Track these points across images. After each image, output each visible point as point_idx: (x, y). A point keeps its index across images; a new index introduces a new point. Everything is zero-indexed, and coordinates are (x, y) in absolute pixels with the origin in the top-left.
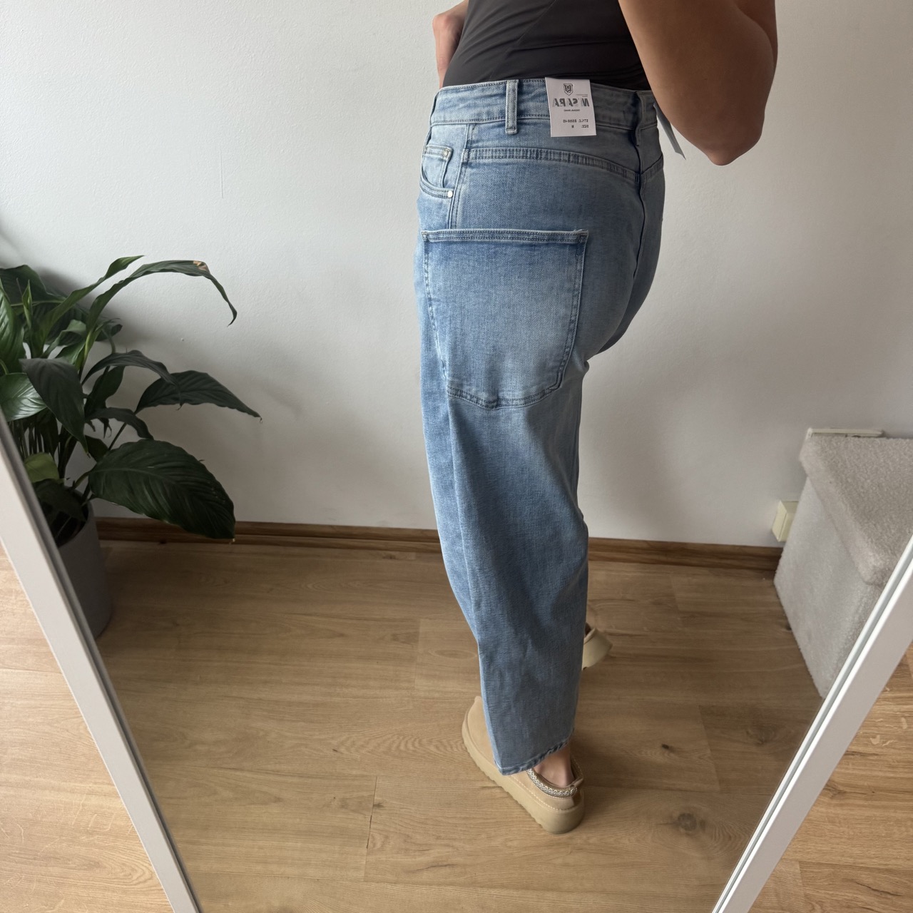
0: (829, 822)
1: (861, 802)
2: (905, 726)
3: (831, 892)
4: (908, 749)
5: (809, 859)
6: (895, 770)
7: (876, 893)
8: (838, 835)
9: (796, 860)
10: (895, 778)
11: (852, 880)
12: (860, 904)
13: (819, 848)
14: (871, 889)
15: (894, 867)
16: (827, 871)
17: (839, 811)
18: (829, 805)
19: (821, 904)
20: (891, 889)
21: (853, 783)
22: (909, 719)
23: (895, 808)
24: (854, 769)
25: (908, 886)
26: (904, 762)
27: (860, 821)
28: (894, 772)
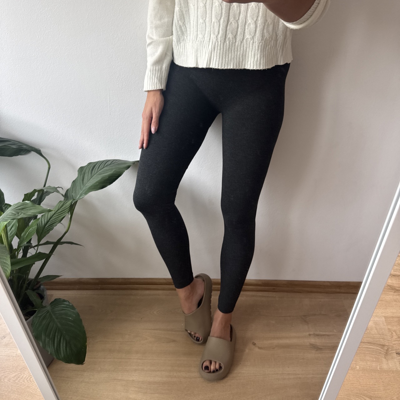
0: (395, 301)
5: (388, 315)
8: (399, 306)
9: (383, 316)
13: (392, 311)
16: (396, 319)
17: (398, 297)
18: (394, 295)
19: (395, 331)
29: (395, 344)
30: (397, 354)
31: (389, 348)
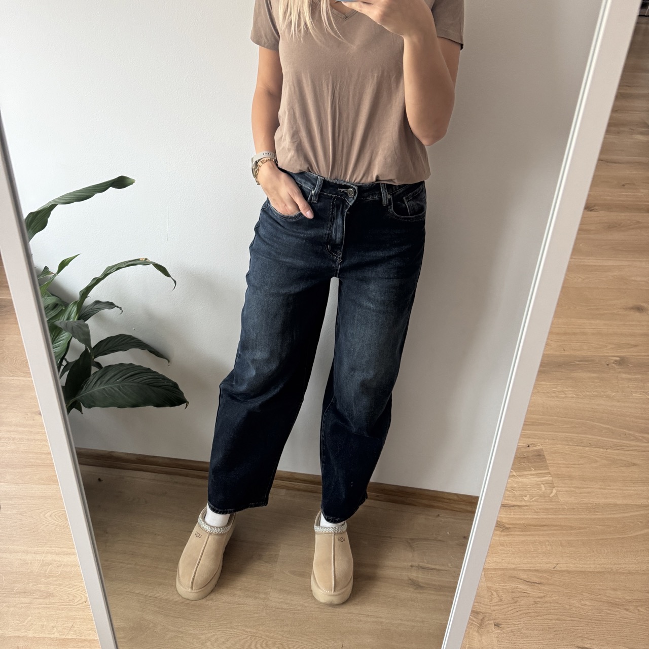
0: (501, 545)
1: (519, 533)
2: (543, 489)
3: (502, 585)
4: (545, 502)
5: (489, 566)
6: (539, 514)
7: (529, 583)
8: (506, 552)
10: (538, 518)
11: (515, 577)
12: (519, 590)
13: (495, 560)
14: (526, 581)
15: (539, 568)
16: (500, 572)
17: (506, 538)
18: (500, 535)
19: (497, 591)
20: (537, 580)
21: (514, 522)
22: (546, 485)
23: (539, 535)
24: (514, 515)
25: (548, 579)
26: (543, 509)
27: (518, 544)
28: (537, 515)
29: (495, 611)
30: (495, 625)
31: (485, 616)
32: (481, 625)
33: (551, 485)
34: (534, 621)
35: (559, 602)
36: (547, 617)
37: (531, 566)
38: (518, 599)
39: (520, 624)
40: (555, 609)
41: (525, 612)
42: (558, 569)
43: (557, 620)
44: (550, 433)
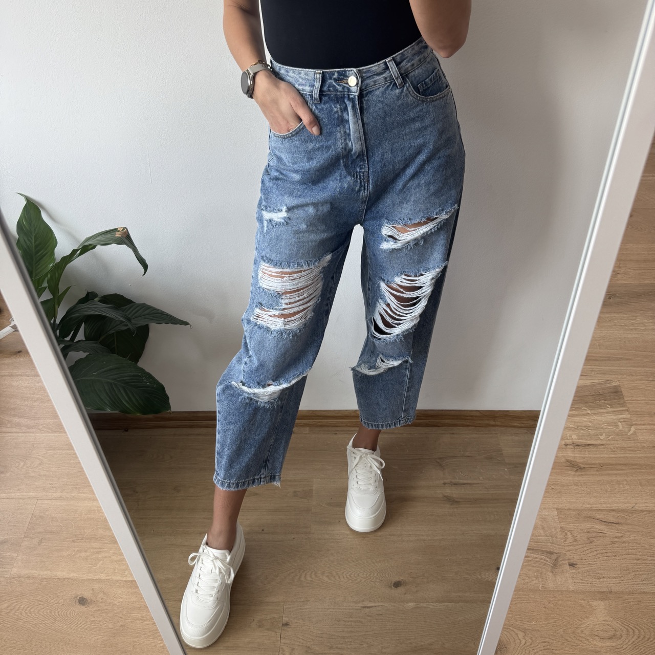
0: (575, 485)
1: (594, 473)
2: (621, 427)
3: (577, 525)
4: (623, 440)
5: (563, 507)
6: (616, 453)
7: (605, 523)
8: (580, 492)
9: (554, 508)
10: (615, 457)
11: (590, 517)
12: (595, 530)
13: (569, 501)
14: (602, 522)
15: (616, 508)
17: (580, 478)
18: (574, 475)
19: (571, 532)
20: (615, 520)
21: (589, 462)
22: (624, 423)
23: (616, 474)
24: (589, 454)
25: (626, 518)
26: (621, 448)
27: (593, 484)
28: (613, 454)
29: (569, 551)
30: (570, 565)
31: (559, 556)
32: (555, 565)
33: (629, 423)
34: (611, 561)
35: (638, 542)
36: (625, 556)
37: (609, 506)
38: (594, 539)
39: (596, 564)
40: (633, 549)
41: (602, 551)
42: (637, 508)
43: (636, 559)
44: (628, 368)
